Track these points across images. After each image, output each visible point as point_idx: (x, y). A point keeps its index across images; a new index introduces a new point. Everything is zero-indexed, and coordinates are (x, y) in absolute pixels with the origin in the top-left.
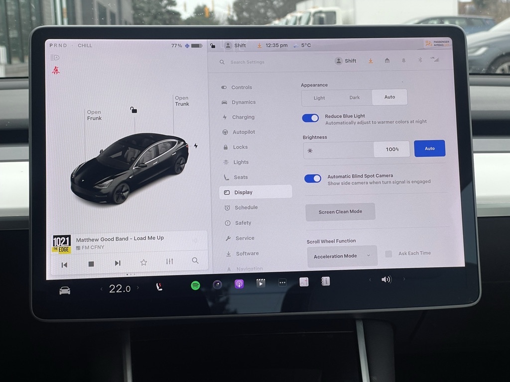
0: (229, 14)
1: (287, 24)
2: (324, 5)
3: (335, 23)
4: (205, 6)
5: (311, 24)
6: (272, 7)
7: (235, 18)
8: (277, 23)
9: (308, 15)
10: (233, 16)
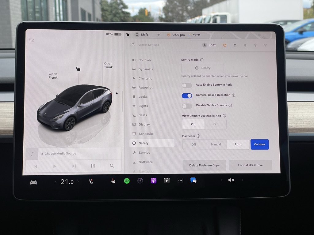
0: (160, 14)
1: (196, 22)
2: (219, 12)
3: (226, 22)
4: (145, 9)
5: (211, 22)
6: (187, 10)
7: (164, 17)
8: (190, 21)
9: (210, 17)
10: (162, 15)
